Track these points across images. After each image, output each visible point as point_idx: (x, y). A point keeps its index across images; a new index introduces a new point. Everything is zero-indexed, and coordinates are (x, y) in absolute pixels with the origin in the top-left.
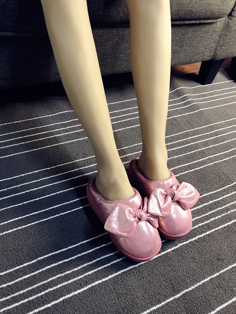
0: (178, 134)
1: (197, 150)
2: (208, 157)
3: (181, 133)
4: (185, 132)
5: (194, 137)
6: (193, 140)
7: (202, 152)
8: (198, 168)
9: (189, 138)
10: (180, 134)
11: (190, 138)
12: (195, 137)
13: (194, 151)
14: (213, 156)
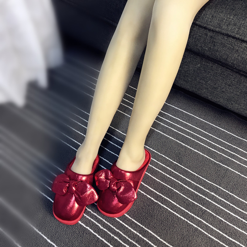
0: (209, 182)
1: (201, 206)
2: (200, 219)
3: (212, 183)
4: (218, 186)
5: (217, 196)
6: (212, 198)
7: (203, 211)
8: (177, 215)
9: (211, 193)
10: (210, 183)
11: (213, 193)
12: (219, 198)
13: (198, 204)
14: (207, 224)
